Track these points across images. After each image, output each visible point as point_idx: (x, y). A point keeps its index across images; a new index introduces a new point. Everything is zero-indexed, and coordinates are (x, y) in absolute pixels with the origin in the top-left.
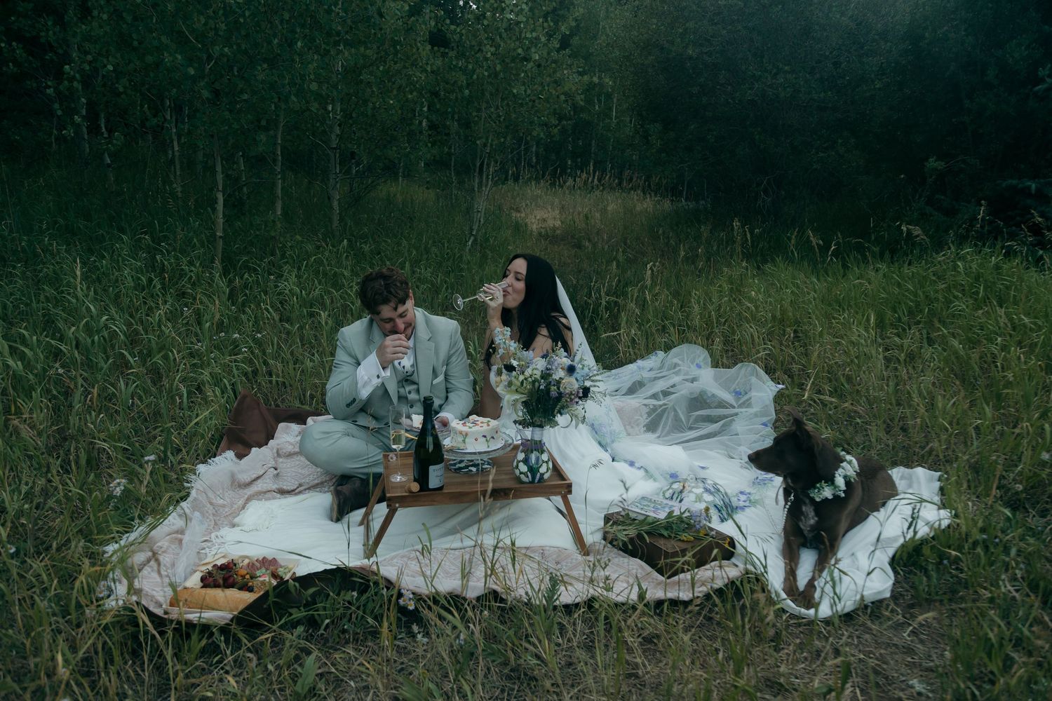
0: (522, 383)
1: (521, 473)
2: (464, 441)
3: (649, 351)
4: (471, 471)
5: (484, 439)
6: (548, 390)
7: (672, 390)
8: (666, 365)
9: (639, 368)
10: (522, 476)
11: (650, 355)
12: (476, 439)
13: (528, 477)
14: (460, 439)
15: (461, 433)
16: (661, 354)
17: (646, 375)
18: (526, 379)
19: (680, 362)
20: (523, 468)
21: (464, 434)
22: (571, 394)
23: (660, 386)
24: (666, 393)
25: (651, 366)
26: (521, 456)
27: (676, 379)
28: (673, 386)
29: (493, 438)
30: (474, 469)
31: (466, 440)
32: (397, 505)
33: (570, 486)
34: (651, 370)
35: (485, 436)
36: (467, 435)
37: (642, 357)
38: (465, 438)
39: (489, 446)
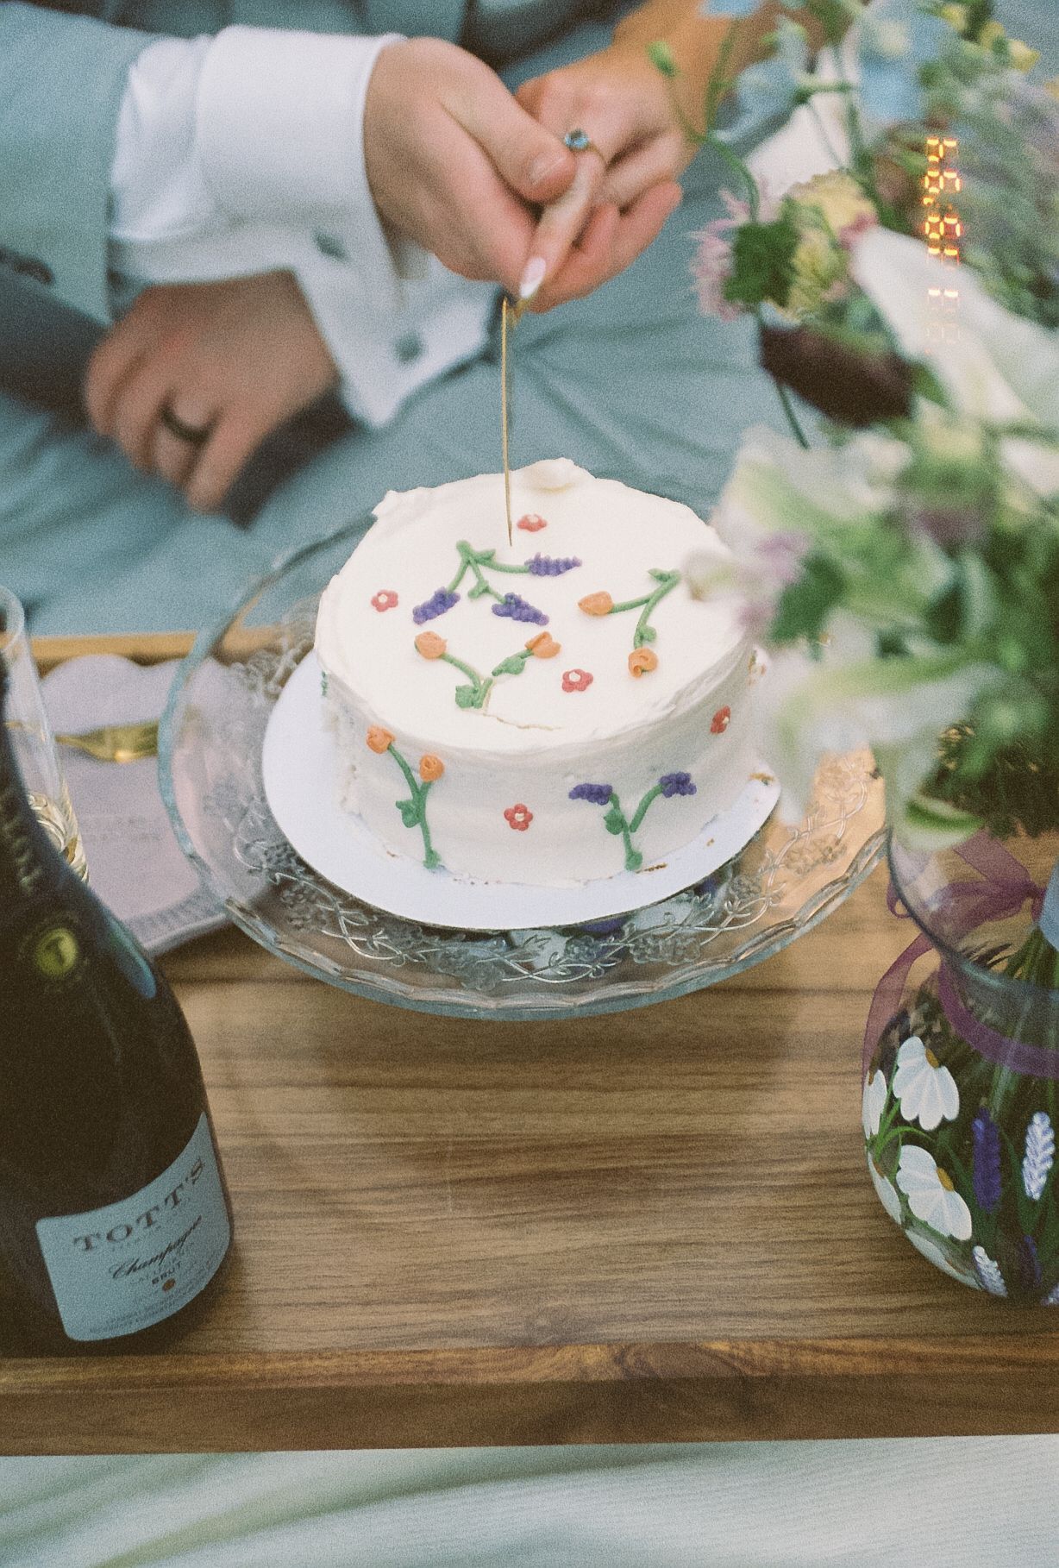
5: (592, 813)
12: (518, 821)
35: (595, 795)
38: (420, 793)
39: (634, 860)
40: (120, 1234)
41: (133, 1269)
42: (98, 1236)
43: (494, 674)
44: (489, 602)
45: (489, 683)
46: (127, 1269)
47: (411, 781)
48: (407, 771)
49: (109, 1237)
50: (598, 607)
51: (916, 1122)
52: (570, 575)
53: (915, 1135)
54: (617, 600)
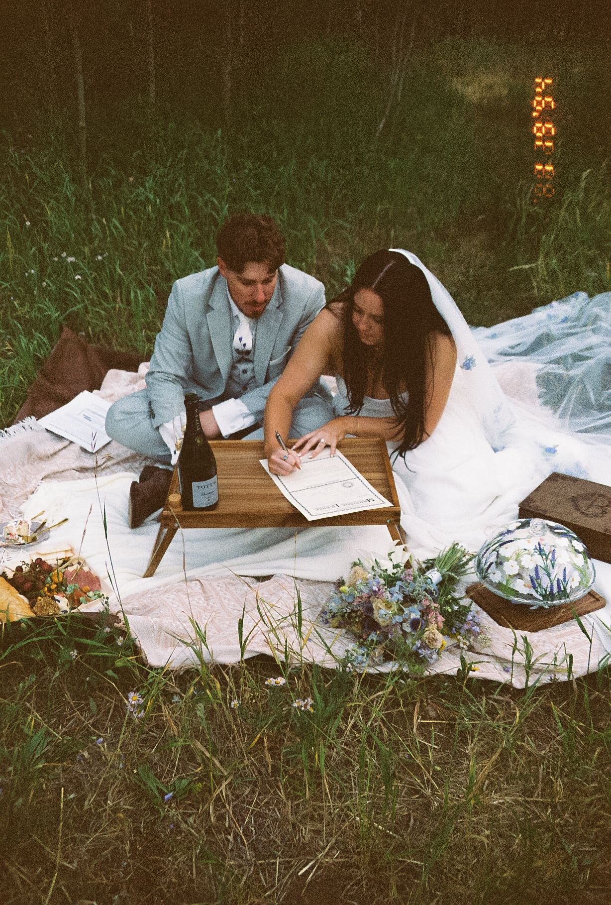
3: (569, 291)
7: (586, 353)
8: (585, 316)
9: (550, 317)
11: (570, 297)
16: (583, 295)
17: (555, 329)
19: (603, 314)
23: (572, 345)
24: (578, 358)
25: (567, 314)
27: (594, 339)
28: (589, 348)
32: (176, 524)
33: (397, 514)
34: (565, 320)
37: (560, 298)
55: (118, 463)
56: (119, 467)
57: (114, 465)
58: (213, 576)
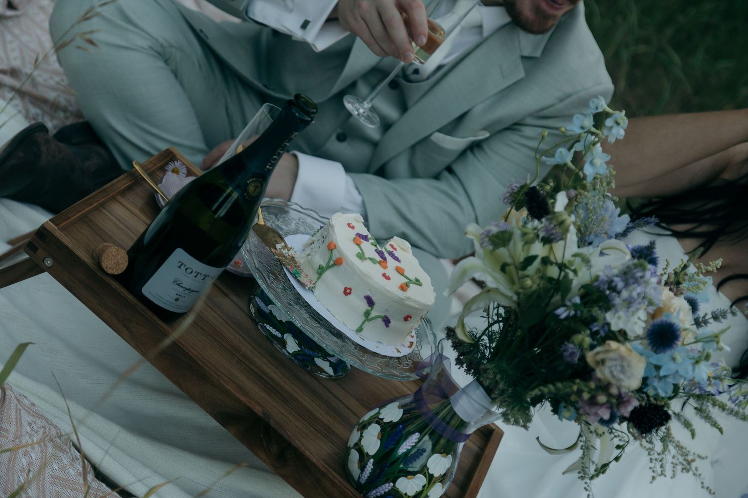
0: (530, 260)
1: (359, 448)
2: (321, 271)
4: (283, 344)
5: (364, 306)
6: (569, 329)
10: (354, 456)
12: (347, 292)
13: (362, 468)
14: (319, 260)
15: (331, 247)
18: (546, 261)
20: (371, 441)
21: (336, 255)
22: (604, 387)
26: (392, 413)
29: (387, 321)
30: (292, 346)
31: (328, 274)
32: (49, 262)
35: (370, 302)
36: (338, 262)
38: (329, 267)
39: (360, 330)
40: (189, 271)
41: (178, 285)
42: (185, 266)
43: (369, 258)
44: (375, 248)
45: (366, 259)
46: (178, 283)
47: (329, 262)
48: (330, 258)
49: (186, 269)
50: (400, 271)
51: (382, 419)
52: (398, 263)
53: (379, 422)
54: (406, 274)
55: (21, 93)
56: (18, 101)
57: (13, 89)
58: (33, 405)
